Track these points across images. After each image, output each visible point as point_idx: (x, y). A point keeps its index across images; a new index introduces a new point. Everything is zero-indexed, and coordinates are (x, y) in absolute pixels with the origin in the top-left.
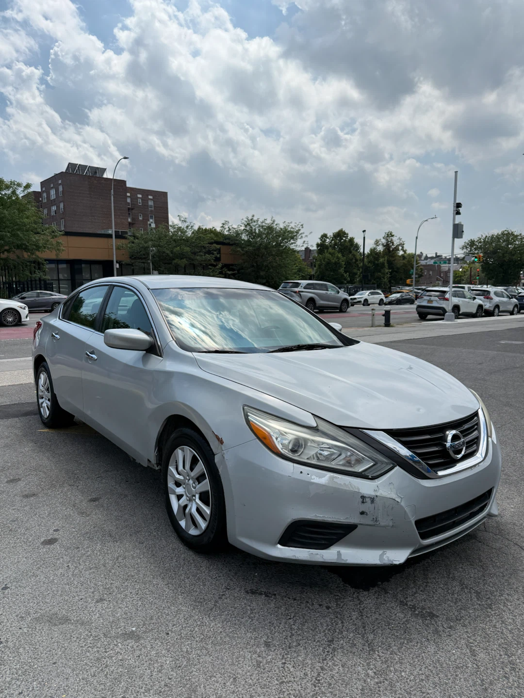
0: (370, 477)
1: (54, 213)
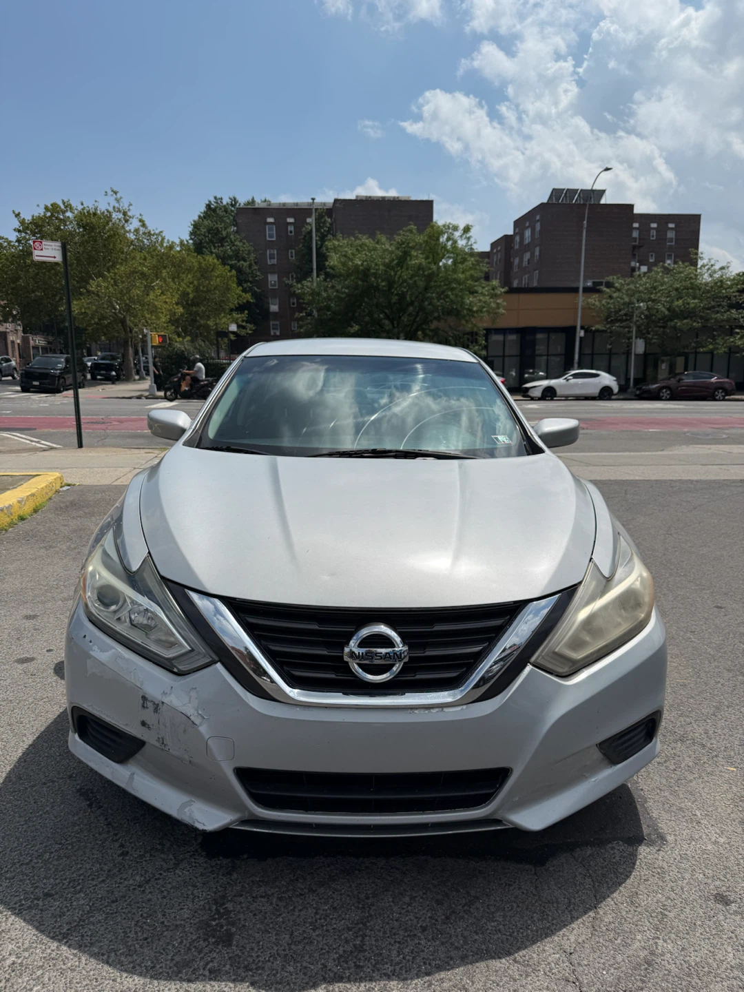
0: (175, 670)
1: (527, 263)
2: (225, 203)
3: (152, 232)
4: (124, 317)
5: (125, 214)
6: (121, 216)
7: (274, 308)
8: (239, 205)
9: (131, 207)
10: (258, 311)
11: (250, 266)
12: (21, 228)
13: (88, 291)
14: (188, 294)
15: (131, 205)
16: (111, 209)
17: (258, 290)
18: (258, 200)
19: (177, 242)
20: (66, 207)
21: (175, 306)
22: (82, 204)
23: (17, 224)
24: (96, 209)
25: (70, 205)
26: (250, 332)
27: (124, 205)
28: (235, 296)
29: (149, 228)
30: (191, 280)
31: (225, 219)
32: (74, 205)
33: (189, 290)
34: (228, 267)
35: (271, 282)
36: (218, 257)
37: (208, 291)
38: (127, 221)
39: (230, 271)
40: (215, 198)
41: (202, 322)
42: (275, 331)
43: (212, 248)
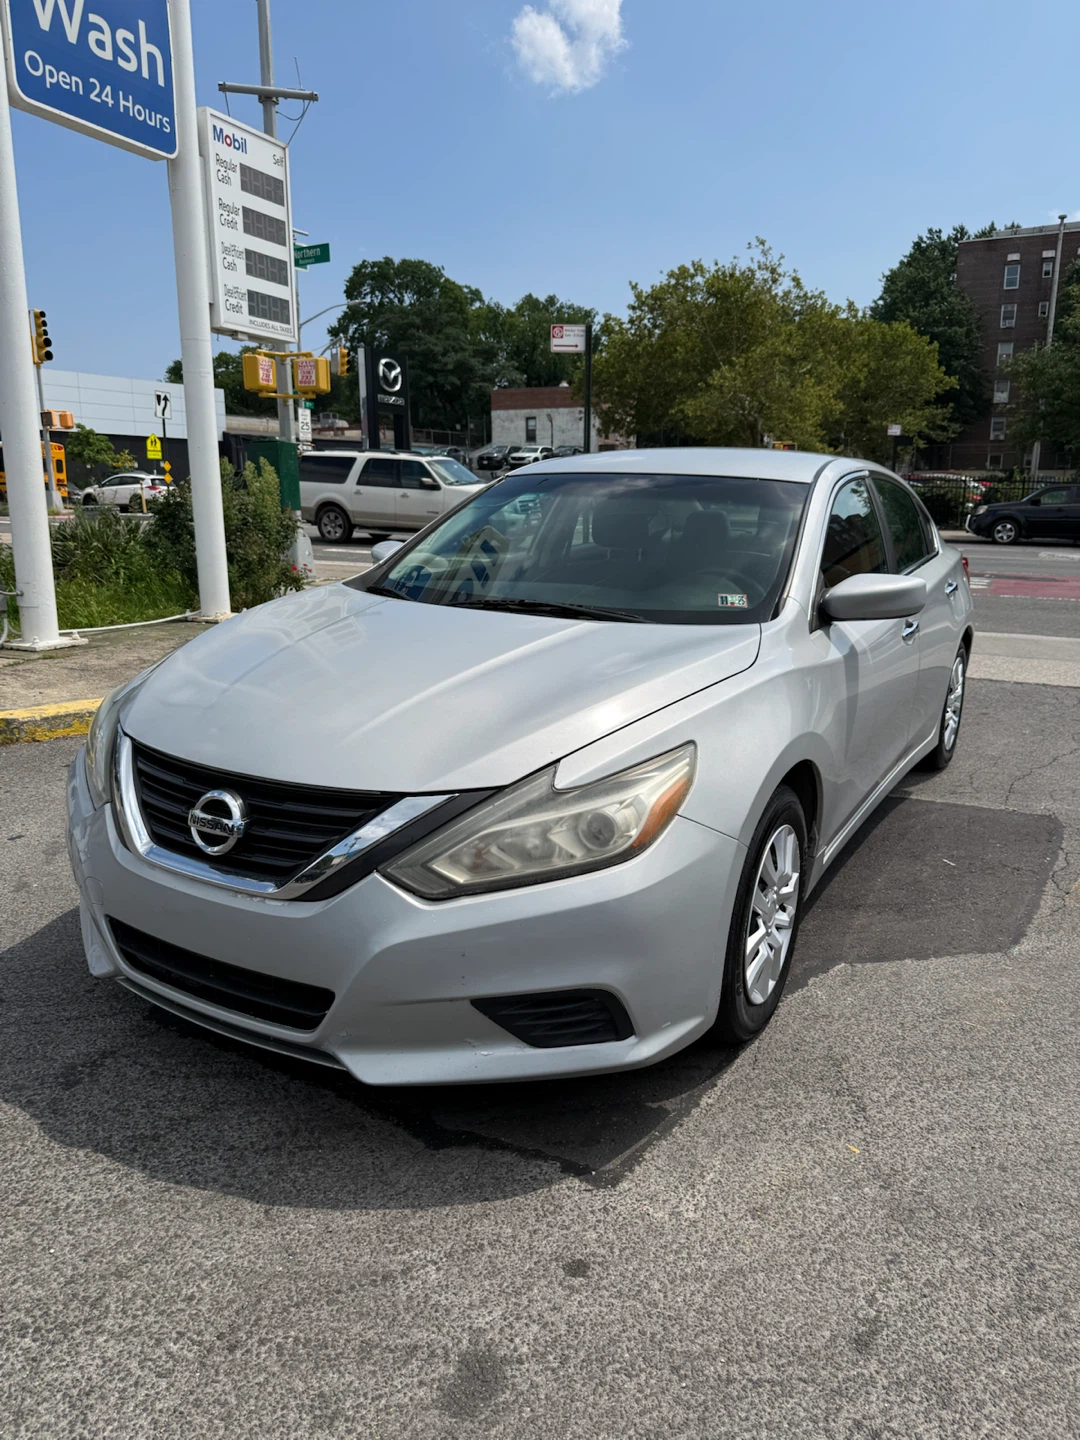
2: (944, 237)
3: (809, 295)
4: (756, 420)
5: (773, 271)
6: (767, 275)
7: (1001, 397)
8: (969, 238)
9: (782, 261)
10: (972, 403)
11: (968, 334)
12: (636, 305)
13: (708, 386)
14: (859, 382)
15: (782, 257)
16: (754, 266)
17: (976, 370)
18: (1000, 227)
19: (844, 305)
20: (696, 270)
21: (832, 401)
22: (716, 264)
23: (632, 300)
24: (734, 268)
25: (701, 266)
26: (953, 436)
27: (773, 258)
28: (933, 381)
29: (805, 289)
30: (866, 361)
31: (937, 262)
32: (705, 266)
33: (861, 377)
34: (927, 338)
35: (1001, 356)
36: (914, 323)
37: (891, 377)
38: (775, 281)
39: (931, 343)
40: (930, 231)
41: (874, 423)
42: (996, 433)
43: (911, 310)
